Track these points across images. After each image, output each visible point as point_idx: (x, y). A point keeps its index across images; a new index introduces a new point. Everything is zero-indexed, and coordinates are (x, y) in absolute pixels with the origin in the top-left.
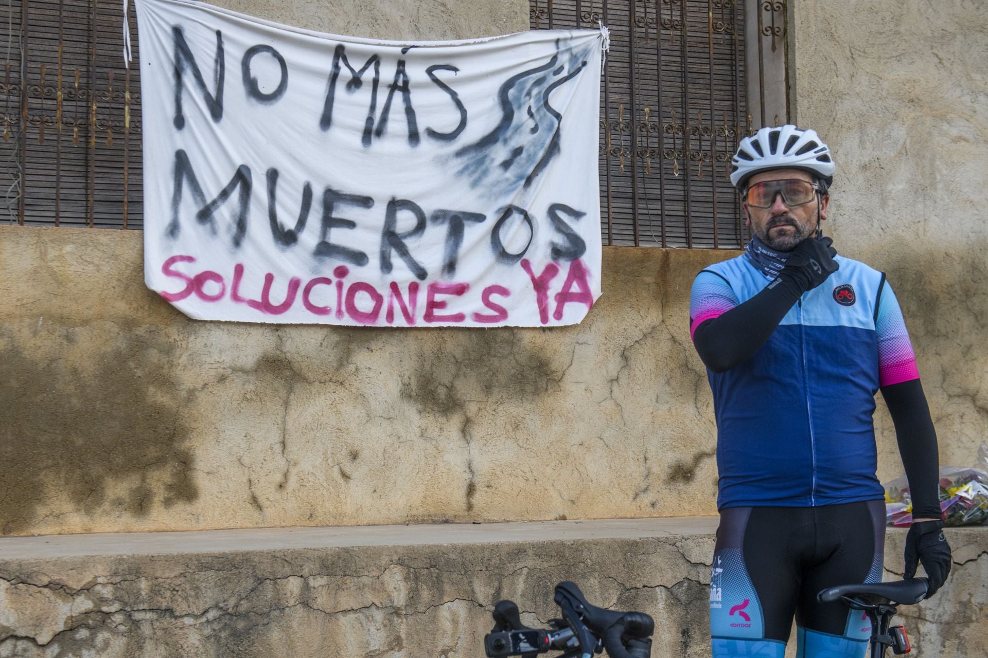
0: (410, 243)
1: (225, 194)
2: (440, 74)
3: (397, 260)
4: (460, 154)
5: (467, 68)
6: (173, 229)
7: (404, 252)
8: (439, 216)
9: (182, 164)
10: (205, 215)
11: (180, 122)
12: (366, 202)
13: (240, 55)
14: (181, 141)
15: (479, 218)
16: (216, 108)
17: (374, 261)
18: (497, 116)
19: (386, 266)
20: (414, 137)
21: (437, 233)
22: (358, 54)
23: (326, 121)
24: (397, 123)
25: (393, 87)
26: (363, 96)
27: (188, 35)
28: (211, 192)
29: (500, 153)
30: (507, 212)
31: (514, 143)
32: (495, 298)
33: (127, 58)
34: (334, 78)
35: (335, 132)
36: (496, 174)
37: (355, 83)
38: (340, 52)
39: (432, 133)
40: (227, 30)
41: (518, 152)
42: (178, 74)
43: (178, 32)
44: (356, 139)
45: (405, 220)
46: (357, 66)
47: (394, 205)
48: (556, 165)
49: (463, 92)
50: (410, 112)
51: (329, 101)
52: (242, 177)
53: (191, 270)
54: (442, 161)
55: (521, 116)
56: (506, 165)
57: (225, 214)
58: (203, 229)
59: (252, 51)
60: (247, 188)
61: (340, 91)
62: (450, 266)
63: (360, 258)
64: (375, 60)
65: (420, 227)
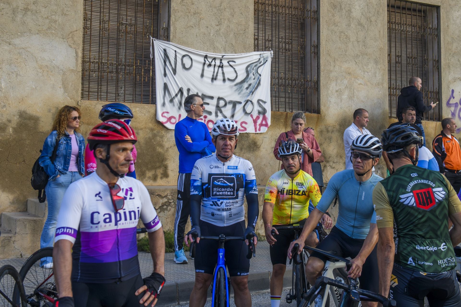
0: (223, 109)
1: (176, 95)
2: (231, 63)
3: (219, 114)
4: (236, 85)
5: (238, 61)
6: (164, 104)
7: (221, 112)
8: (230, 102)
9: (166, 87)
10: (171, 101)
11: (165, 75)
12: (212, 98)
13: (181, 57)
14: (166, 80)
15: (240, 103)
16: (175, 71)
17: (214, 114)
18: (245, 75)
19: (217, 116)
20: (224, 80)
21: (230, 107)
22: (210, 57)
23: (202, 76)
24: (220, 77)
25: (219, 67)
26: (212, 69)
27: (168, 51)
28: (173, 95)
29: (246, 85)
30: (247, 101)
31: (249, 83)
32: (244, 125)
33: (151, 57)
34: (204, 64)
35: (204, 78)
36: (245, 91)
37: (210, 65)
38: (206, 57)
39: (229, 79)
40: (178, 50)
41: (250, 85)
42: (165, 62)
43: (165, 50)
44: (210, 81)
45: (222, 103)
46: (210, 60)
47: (219, 99)
48: (260, 88)
49: (237, 68)
50: (223, 73)
51: (203, 70)
52: (181, 91)
53: (168, 116)
54: (231, 87)
55: (251, 75)
56: (247, 88)
57: (176, 100)
58: (171, 104)
59: (184, 56)
60: (182, 94)
61: (206, 67)
62: (233, 116)
63: (210, 113)
64: (215, 59)
65: (225, 105)
